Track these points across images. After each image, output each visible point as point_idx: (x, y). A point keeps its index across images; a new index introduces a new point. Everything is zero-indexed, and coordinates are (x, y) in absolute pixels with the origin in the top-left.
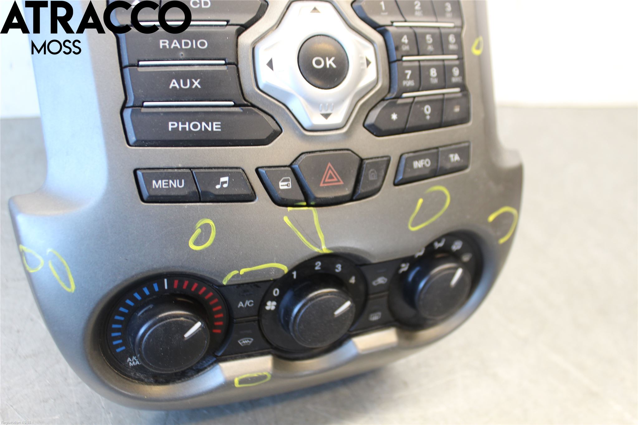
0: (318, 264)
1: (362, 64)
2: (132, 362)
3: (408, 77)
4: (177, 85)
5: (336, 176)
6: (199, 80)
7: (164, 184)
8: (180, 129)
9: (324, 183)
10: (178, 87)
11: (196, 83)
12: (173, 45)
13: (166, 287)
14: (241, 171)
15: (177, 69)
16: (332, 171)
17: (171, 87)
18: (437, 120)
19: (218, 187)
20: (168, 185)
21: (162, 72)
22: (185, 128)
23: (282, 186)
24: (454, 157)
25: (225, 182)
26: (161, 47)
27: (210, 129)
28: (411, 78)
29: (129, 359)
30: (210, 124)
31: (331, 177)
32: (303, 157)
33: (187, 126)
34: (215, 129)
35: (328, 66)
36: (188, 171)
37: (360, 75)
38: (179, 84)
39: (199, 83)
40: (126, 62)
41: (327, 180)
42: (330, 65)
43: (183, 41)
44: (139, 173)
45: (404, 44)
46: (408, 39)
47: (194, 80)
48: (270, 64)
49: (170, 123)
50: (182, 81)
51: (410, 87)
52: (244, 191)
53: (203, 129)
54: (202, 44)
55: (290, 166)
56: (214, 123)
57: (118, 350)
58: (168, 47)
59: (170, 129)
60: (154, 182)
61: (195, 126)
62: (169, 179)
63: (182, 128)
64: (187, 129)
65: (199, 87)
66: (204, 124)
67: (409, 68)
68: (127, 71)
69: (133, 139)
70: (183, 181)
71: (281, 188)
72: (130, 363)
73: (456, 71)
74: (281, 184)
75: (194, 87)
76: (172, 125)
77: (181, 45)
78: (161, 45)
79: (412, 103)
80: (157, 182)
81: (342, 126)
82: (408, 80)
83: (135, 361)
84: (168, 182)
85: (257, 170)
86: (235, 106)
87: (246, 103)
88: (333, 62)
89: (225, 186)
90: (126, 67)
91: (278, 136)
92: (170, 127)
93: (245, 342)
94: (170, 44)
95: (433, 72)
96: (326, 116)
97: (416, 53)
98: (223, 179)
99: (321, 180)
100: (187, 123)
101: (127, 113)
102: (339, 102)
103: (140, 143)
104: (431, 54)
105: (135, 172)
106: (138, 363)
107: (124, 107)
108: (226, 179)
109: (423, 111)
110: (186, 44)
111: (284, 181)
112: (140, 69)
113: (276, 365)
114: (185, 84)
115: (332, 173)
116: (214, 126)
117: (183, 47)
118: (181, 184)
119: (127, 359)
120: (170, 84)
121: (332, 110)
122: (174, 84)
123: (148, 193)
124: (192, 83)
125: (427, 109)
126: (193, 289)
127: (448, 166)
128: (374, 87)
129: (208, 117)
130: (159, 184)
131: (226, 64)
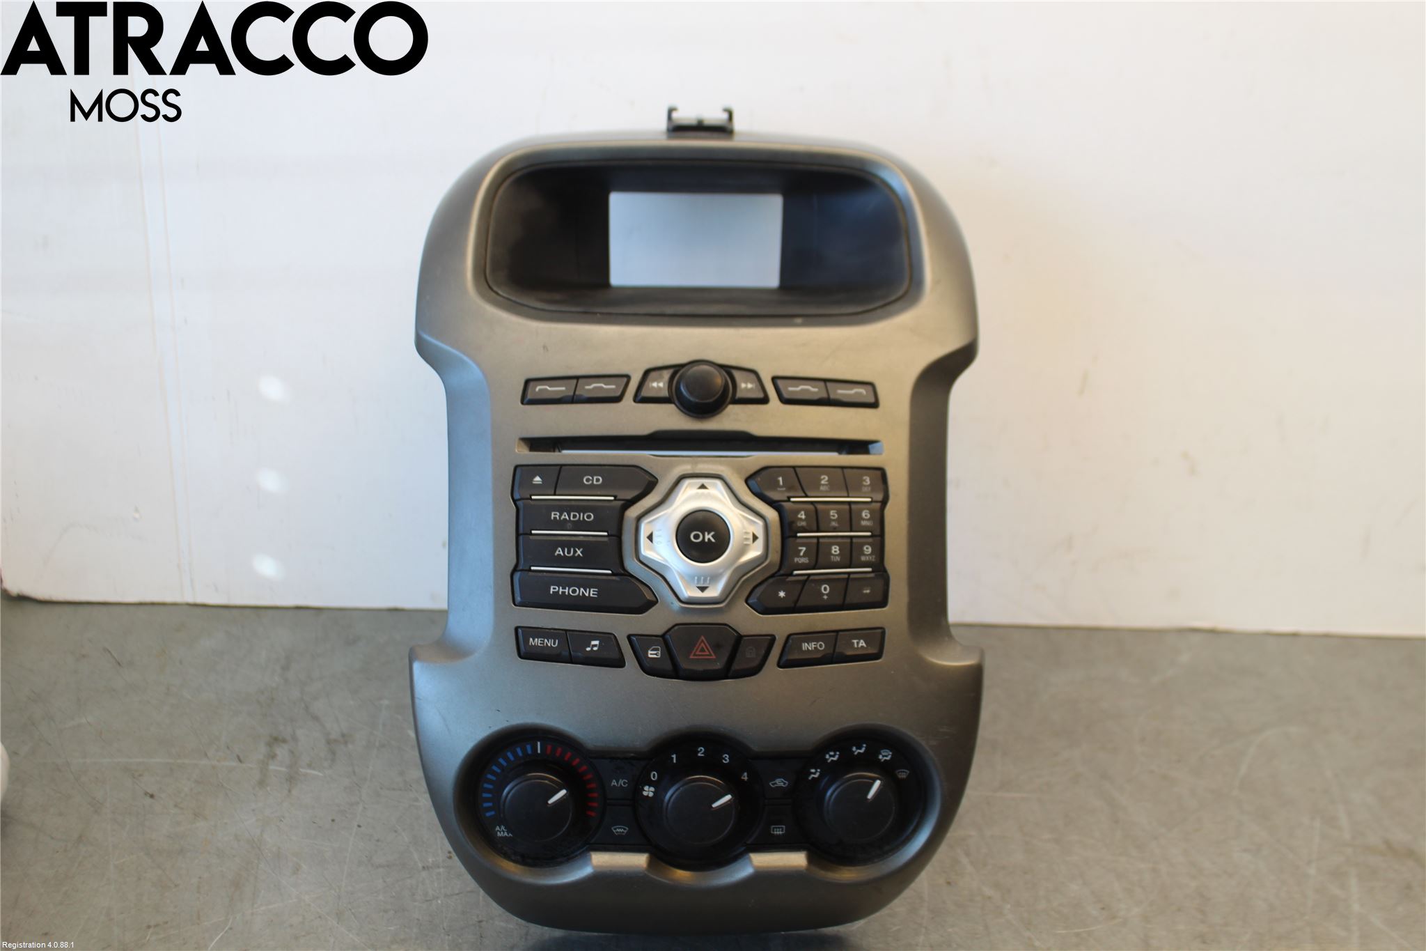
0: (701, 750)
1: (747, 539)
2: (500, 832)
3: (802, 554)
4: (561, 553)
5: (708, 649)
6: (581, 550)
7: (539, 642)
8: (560, 593)
9: (695, 655)
10: (562, 554)
11: (579, 552)
12: (563, 517)
13: (539, 752)
14: (612, 637)
15: (564, 538)
16: (705, 644)
17: (556, 554)
18: (838, 601)
19: (588, 649)
20: (543, 644)
21: (550, 540)
22: (565, 592)
23: (651, 654)
24: (858, 643)
25: (595, 646)
26: (552, 518)
27: (587, 595)
28: (805, 555)
29: (498, 828)
30: (588, 590)
31: (703, 650)
32: (676, 628)
33: (567, 591)
34: (591, 595)
35: (706, 540)
36: (564, 632)
37: (743, 550)
38: (564, 552)
39: (581, 552)
40: (521, 531)
41: (698, 653)
42: (709, 539)
43: (572, 514)
44: (520, 630)
45: (801, 519)
46: (805, 515)
47: (577, 550)
48: (650, 538)
49: (552, 587)
50: (566, 550)
51: (803, 564)
52: (614, 655)
53: (581, 594)
54: (589, 517)
55: (663, 636)
56: (592, 590)
57: (488, 814)
58: (558, 518)
59: (551, 592)
60: (531, 639)
61: (574, 591)
62: (544, 638)
63: (562, 592)
64: (567, 593)
65: (581, 555)
66: (582, 589)
67: (803, 545)
68: (521, 538)
69: (518, 599)
70: (557, 641)
71: (650, 656)
72: (498, 833)
73: (868, 550)
74: (650, 652)
75: (576, 555)
76: (554, 589)
77: (569, 517)
78: (553, 516)
79: (806, 581)
80: (534, 640)
81: (722, 600)
82: (801, 557)
83: (503, 831)
84: (544, 641)
85: (629, 637)
86: (613, 574)
87: (622, 572)
88: (712, 536)
89: (595, 649)
90: (521, 534)
91: (653, 606)
92: (552, 590)
93: (619, 830)
94: (560, 517)
95: (835, 550)
96: (703, 589)
97: (815, 528)
98: (594, 643)
99: (691, 652)
100: (567, 588)
101: (517, 576)
102: (715, 577)
103: (522, 605)
104: (834, 530)
105: (517, 629)
106: (506, 834)
107: (515, 570)
108: (596, 642)
109: (820, 590)
110: (575, 516)
111: (652, 650)
112: (531, 537)
113: (651, 863)
114: (569, 552)
115: (704, 647)
116: (592, 592)
117: (572, 519)
118: (554, 644)
119: (495, 827)
120: (555, 552)
121: (709, 584)
122: (559, 551)
123: (525, 649)
124: (575, 552)
125: (825, 589)
126: (557, 755)
127: (849, 653)
128: (762, 563)
129: (585, 582)
130: (535, 642)
131: (608, 536)
